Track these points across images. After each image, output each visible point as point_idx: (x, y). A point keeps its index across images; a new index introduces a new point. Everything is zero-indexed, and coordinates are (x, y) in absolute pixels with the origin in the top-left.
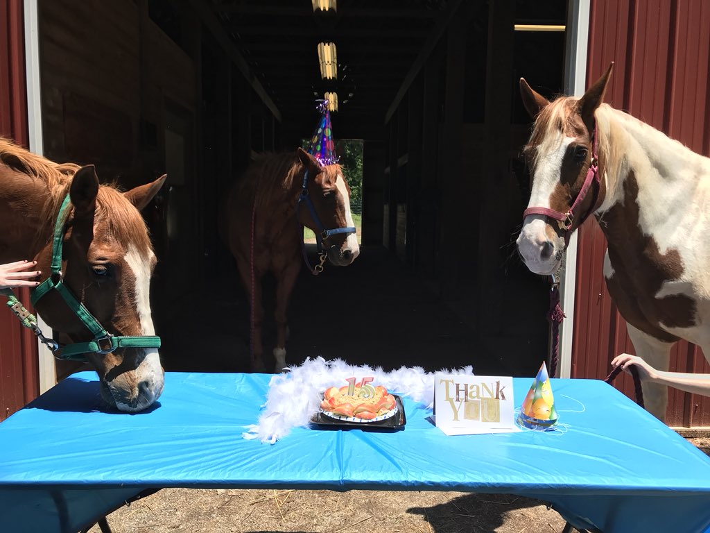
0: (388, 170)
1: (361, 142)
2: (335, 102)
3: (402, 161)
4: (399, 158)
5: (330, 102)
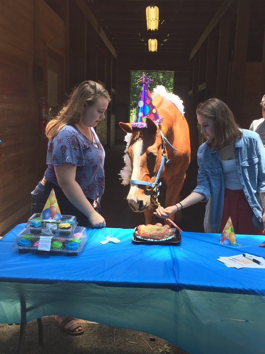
0: (191, 92)
1: (173, 72)
2: (156, 45)
3: (202, 87)
4: (199, 85)
5: (152, 46)
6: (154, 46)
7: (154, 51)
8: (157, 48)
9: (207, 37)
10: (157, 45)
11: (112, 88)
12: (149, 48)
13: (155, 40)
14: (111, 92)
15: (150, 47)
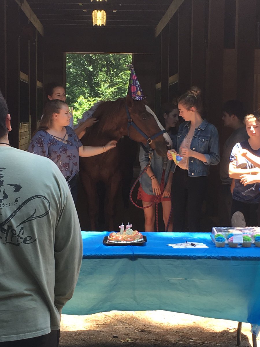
2: (103, 18)
3: (173, 80)
4: (169, 77)
5: (98, 18)
6: (101, 18)
7: (101, 25)
8: (105, 21)
9: (177, 11)
10: (105, 17)
11: (38, 80)
12: (93, 21)
13: (102, 11)
14: (37, 87)
15: (95, 20)
